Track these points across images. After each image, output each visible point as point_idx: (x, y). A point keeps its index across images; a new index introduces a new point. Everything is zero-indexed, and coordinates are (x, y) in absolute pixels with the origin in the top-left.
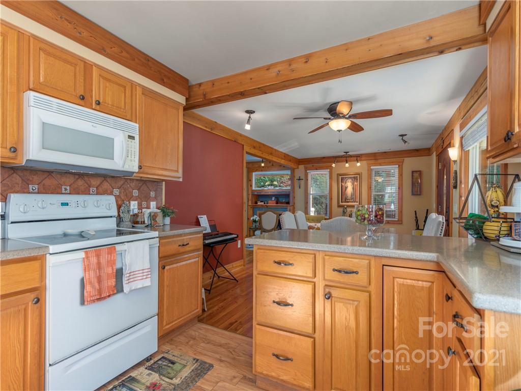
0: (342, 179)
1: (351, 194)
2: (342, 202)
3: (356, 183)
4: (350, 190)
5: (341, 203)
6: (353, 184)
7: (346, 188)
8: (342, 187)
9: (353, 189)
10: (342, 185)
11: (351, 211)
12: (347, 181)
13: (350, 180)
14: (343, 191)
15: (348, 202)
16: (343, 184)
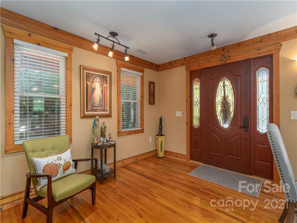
0: (88, 75)
1: (100, 99)
2: (87, 111)
3: (105, 85)
4: (98, 94)
5: (86, 113)
6: (102, 85)
7: (93, 90)
8: (87, 88)
9: (102, 92)
10: (87, 84)
11: (104, 123)
12: (95, 80)
13: (98, 80)
14: (89, 93)
15: (96, 110)
16: (89, 84)
